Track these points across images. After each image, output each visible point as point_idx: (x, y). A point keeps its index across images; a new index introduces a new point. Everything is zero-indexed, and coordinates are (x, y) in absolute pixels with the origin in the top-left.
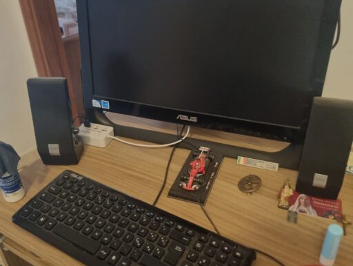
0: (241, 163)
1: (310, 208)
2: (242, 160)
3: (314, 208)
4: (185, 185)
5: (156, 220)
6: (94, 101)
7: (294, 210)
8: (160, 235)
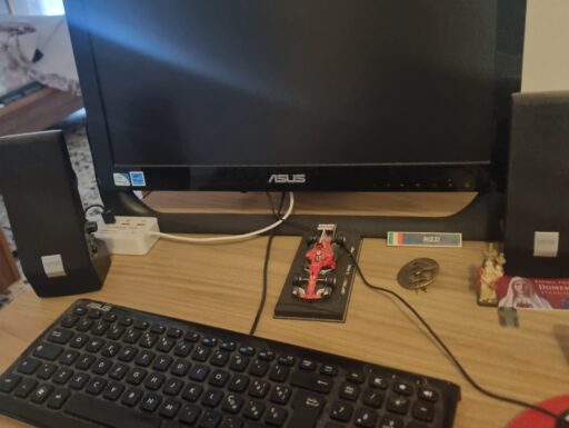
0: (395, 243)
1: (537, 297)
2: (395, 237)
3: (543, 296)
4: (302, 291)
5: (260, 358)
6: (116, 175)
7: (509, 305)
8: (273, 384)
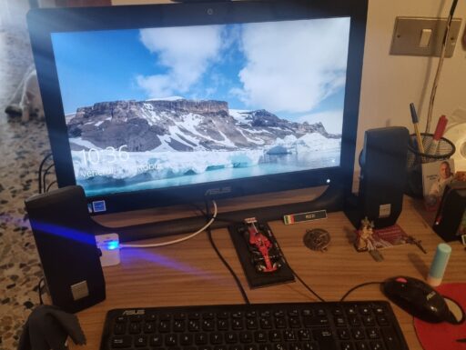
0: (290, 222)
4: (264, 267)
7: (372, 248)
